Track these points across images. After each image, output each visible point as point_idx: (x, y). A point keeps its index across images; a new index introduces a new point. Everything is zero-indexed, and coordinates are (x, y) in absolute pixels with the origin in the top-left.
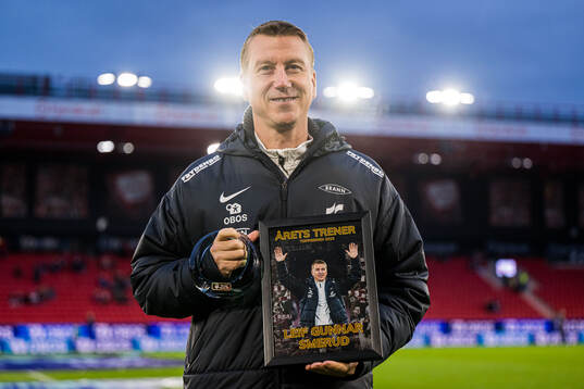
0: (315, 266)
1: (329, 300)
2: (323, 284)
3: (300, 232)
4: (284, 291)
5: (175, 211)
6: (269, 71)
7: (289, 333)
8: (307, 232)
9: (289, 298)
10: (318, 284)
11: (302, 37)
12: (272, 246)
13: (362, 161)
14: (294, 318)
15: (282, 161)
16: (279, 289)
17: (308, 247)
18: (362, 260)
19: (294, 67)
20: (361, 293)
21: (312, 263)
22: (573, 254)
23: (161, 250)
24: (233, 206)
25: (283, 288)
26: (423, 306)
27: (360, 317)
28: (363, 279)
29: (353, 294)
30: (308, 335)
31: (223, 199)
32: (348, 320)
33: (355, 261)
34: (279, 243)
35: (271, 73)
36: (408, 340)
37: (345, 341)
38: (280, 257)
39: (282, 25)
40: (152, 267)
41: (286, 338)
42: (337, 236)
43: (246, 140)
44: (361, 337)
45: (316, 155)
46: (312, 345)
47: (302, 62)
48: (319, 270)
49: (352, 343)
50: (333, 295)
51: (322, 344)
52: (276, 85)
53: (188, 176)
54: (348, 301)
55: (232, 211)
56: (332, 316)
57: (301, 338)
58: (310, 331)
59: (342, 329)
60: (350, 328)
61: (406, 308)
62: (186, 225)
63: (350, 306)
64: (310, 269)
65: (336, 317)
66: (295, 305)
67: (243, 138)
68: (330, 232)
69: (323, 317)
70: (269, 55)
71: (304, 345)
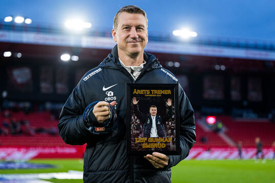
0: (151, 108)
1: (157, 125)
2: (155, 117)
3: (145, 91)
4: (137, 119)
5: (80, 94)
6: (128, 29)
7: (138, 140)
8: (148, 91)
9: (139, 123)
10: (152, 117)
11: (144, 14)
12: (132, 96)
13: (168, 73)
14: (141, 133)
15: (132, 72)
16: (134, 118)
17: (148, 99)
18: (173, 107)
19: (140, 28)
20: (172, 123)
21: (150, 107)
22: (245, 114)
23: (72, 113)
24: (109, 92)
25: (136, 118)
26: (193, 141)
27: (171, 134)
28: (173, 117)
29: (168, 124)
30: (147, 142)
31: (104, 89)
32: (166, 136)
33: (170, 107)
34: (135, 95)
35: (129, 31)
36: (187, 156)
37: (164, 146)
38: (135, 102)
39: (136, 8)
40: (67, 120)
41: (137, 142)
42: (162, 95)
43: (116, 61)
44: (171, 144)
45: (148, 70)
46: (148, 146)
47: (144, 27)
48: (153, 110)
49: (167, 147)
50: (159, 123)
51: (153, 146)
52: (131, 36)
53: (86, 78)
54: (166, 127)
55: (109, 95)
56: (158, 133)
57: (143, 143)
58: (147, 139)
59: (162, 140)
60: (166, 140)
61: (186, 141)
62: (86, 101)
63: (166, 129)
64: (149, 110)
65: (160, 134)
66: (141, 127)
67: (114, 61)
68: (159, 92)
69: (154, 133)
70: (129, 22)
71: (145, 146)
